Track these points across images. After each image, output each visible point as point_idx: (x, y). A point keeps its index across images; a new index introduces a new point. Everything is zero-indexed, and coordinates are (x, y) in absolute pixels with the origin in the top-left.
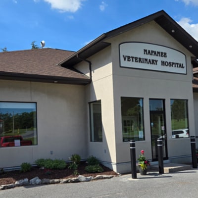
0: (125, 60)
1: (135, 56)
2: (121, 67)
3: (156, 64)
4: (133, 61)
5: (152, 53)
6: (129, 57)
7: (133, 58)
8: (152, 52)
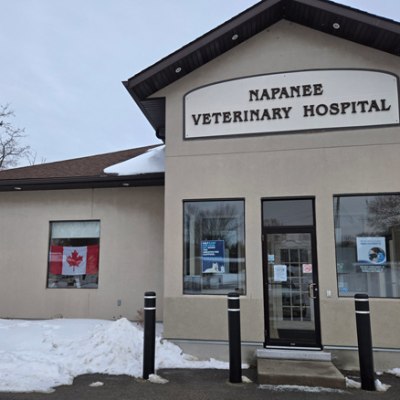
0: (196, 123)
1: (222, 111)
2: (185, 139)
3: (287, 117)
4: (217, 122)
5: (274, 94)
6: (206, 116)
7: (216, 115)
8: (276, 90)
